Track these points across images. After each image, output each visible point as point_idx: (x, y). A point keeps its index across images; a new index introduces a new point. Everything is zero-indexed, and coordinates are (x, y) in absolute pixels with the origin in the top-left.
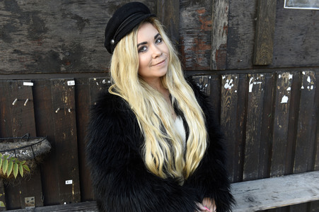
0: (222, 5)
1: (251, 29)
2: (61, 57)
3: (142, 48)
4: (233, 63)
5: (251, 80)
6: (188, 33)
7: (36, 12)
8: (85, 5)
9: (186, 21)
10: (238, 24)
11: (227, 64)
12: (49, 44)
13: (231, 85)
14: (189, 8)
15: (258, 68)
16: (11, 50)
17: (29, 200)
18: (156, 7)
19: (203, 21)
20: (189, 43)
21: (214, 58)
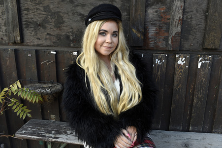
0: (178, 4)
1: (203, 21)
2: (71, 38)
4: (186, 45)
5: (200, 59)
6: (152, 24)
7: (58, 12)
8: (85, 7)
9: (151, 16)
10: (191, 18)
11: (181, 46)
12: (65, 30)
13: (183, 61)
17: (53, 116)
18: (129, 7)
19: (163, 16)
20: (152, 31)
21: (170, 42)
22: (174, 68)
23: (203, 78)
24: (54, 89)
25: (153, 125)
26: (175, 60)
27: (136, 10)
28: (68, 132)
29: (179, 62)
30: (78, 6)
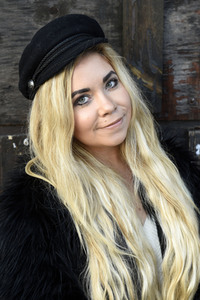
6: (181, 52)
14: (183, 8)
20: (182, 71)
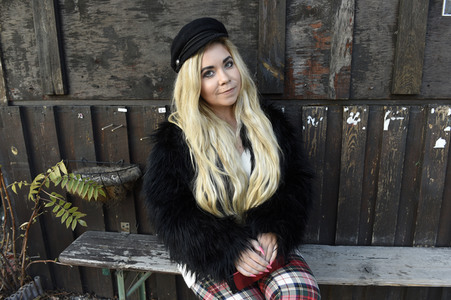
0: (344, 15)
1: (390, 46)
2: (154, 83)
3: (208, 72)
4: (362, 90)
5: (387, 114)
6: (298, 53)
7: (130, 37)
9: (296, 38)
10: (369, 40)
11: (351, 91)
12: (143, 69)
13: (356, 119)
14: (300, 23)
15: (398, 98)
16: (109, 76)
17: (125, 225)
18: (257, 24)
19: (318, 38)
20: (299, 66)
21: (332, 84)
22: (341, 132)
23: (393, 147)
24: (125, 176)
25: (307, 236)
26: (342, 117)
27: (269, 30)
28: (154, 252)
29: (350, 121)
30: (165, 25)
